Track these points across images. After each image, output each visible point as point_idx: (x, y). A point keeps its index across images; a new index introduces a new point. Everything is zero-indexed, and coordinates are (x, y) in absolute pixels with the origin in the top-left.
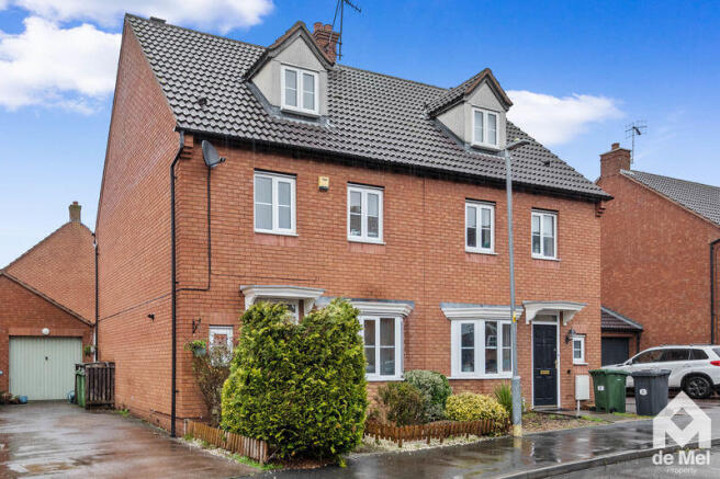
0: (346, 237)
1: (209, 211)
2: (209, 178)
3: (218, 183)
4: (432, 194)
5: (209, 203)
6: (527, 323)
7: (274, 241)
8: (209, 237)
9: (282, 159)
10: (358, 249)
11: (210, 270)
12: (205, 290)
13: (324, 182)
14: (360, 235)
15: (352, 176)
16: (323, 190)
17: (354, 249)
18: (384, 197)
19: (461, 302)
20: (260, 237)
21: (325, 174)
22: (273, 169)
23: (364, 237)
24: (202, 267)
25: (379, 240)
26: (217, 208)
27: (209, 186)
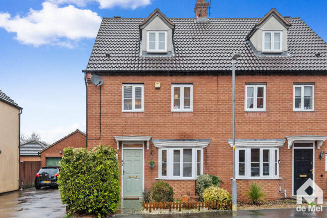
0: (170, 110)
1: (100, 104)
2: (100, 90)
3: (105, 92)
4: (223, 83)
5: (100, 101)
6: (289, 148)
7: (131, 115)
8: (100, 115)
9: (136, 77)
10: (178, 115)
11: (100, 130)
12: (98, 139)
13: (158, 85)
14: (179, 108)
15: (174, 80)
16: (158, 89)
17: (175, 115)
18: (194, 88)
19: (242, 138)
20: (124, 114)
21: (159, 81)
22: (131, 82)
23: (182, 109)
24: (97, 129)
25: (191, 109)
26: (104, 102)
27: (100, 94)
